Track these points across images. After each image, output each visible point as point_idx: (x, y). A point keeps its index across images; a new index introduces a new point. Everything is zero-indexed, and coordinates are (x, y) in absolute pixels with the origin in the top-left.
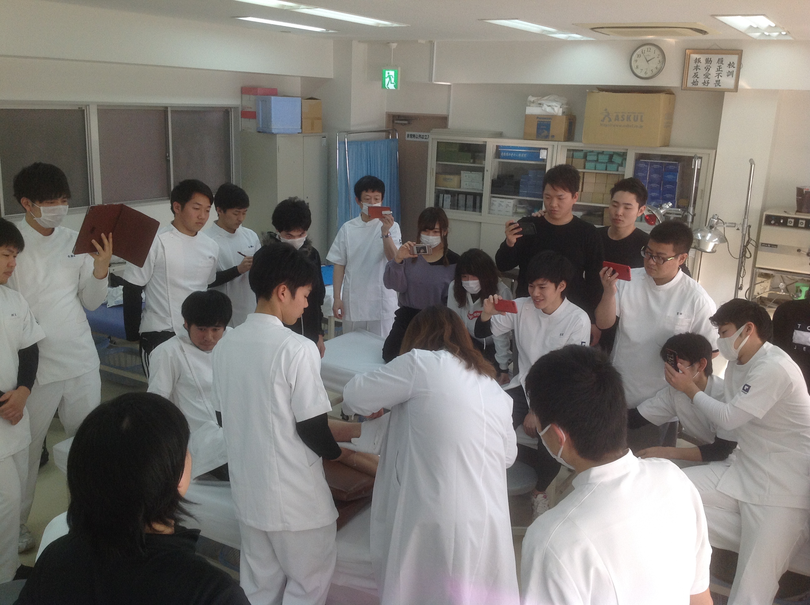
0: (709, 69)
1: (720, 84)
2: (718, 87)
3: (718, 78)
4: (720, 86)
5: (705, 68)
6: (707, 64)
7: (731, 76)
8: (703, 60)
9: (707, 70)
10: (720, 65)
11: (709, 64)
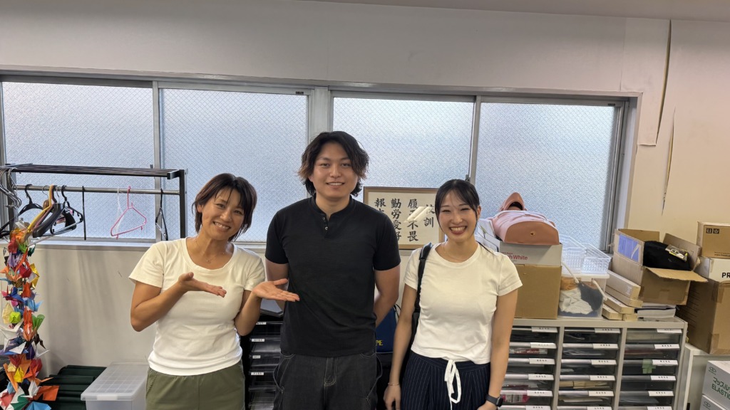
0: (398, 215)
1: (416, 238)
2: (414, 242)
3: (413, 228)
4: (416, 240)
5: (392, 213)
6: (394, 208)
7: (430, 226)
8: (388, 202)
9: (395, 216)
10: (412, 209)
11: (397, 208)
